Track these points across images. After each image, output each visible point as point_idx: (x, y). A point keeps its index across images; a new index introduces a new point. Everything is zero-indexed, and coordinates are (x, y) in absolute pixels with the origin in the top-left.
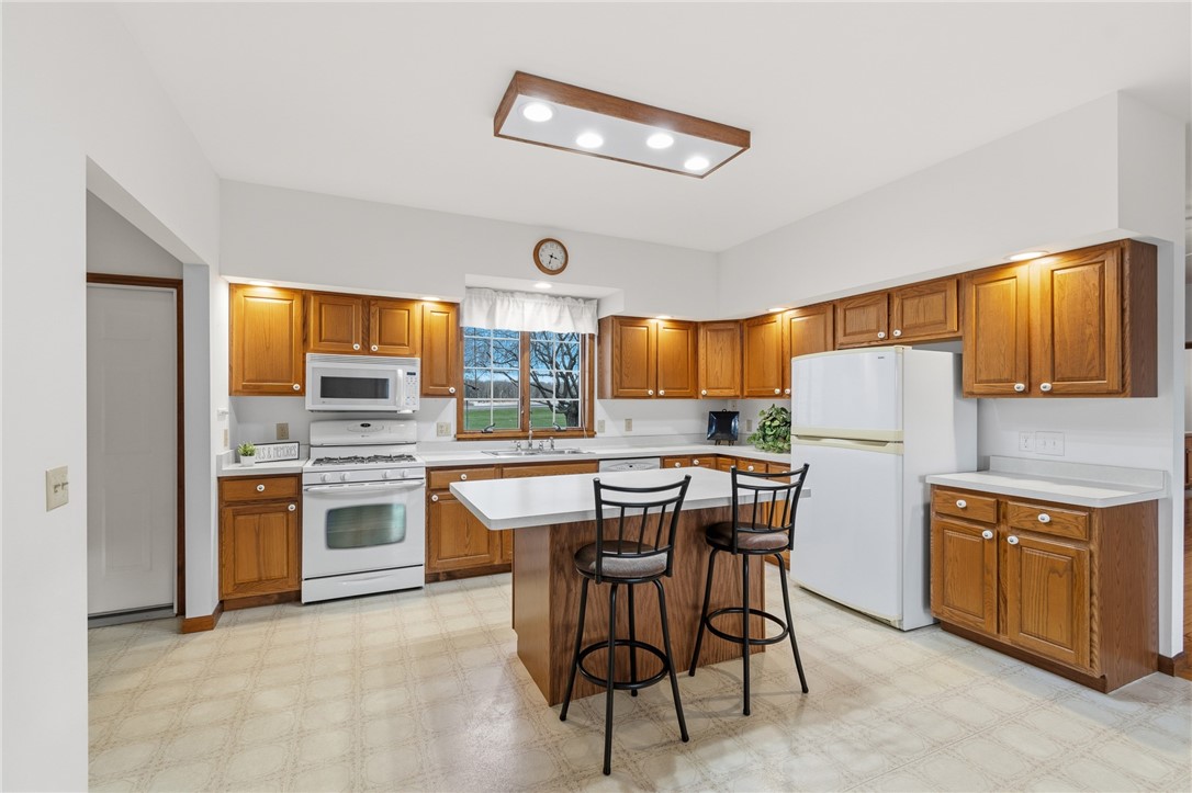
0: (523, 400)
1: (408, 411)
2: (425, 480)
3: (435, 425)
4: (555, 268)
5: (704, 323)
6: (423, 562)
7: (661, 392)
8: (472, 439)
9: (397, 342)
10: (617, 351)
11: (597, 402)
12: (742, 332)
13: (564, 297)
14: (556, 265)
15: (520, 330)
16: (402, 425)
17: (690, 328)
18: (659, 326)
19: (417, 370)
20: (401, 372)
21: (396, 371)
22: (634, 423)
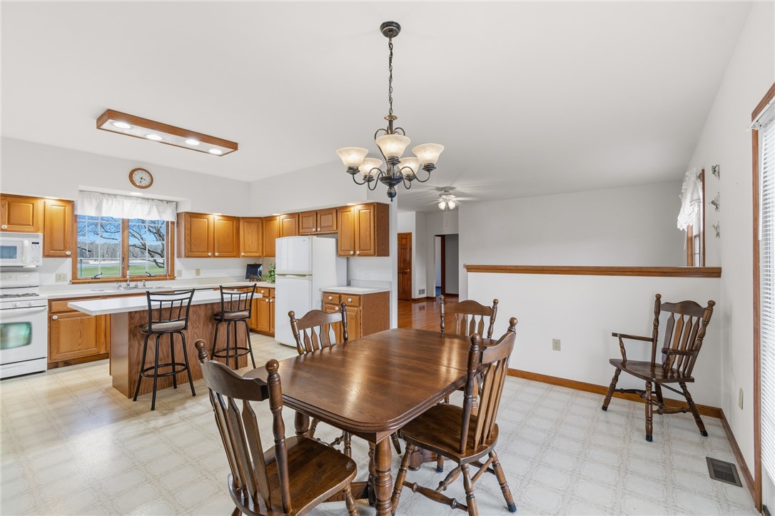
0: (123, 259)
1: (33, 266)
2: (47, 307)
3: (54, 275)
4: (144, 185)
5: (243, 218)
6: (46, 355)
7: (217, 254)
8: (84, 283)
9: (25, 223)
10: (188, 232)
11: (176, 260)
12: (262, 223)
13: (153, 200)
14: (144, 183)
15: (121, 218)
16: (26, 275)
17: (235, 220)
18: (215, 219)
19: (40, 240)
20: (27, 242)
21: (22, 242)
22: (201, 271)
